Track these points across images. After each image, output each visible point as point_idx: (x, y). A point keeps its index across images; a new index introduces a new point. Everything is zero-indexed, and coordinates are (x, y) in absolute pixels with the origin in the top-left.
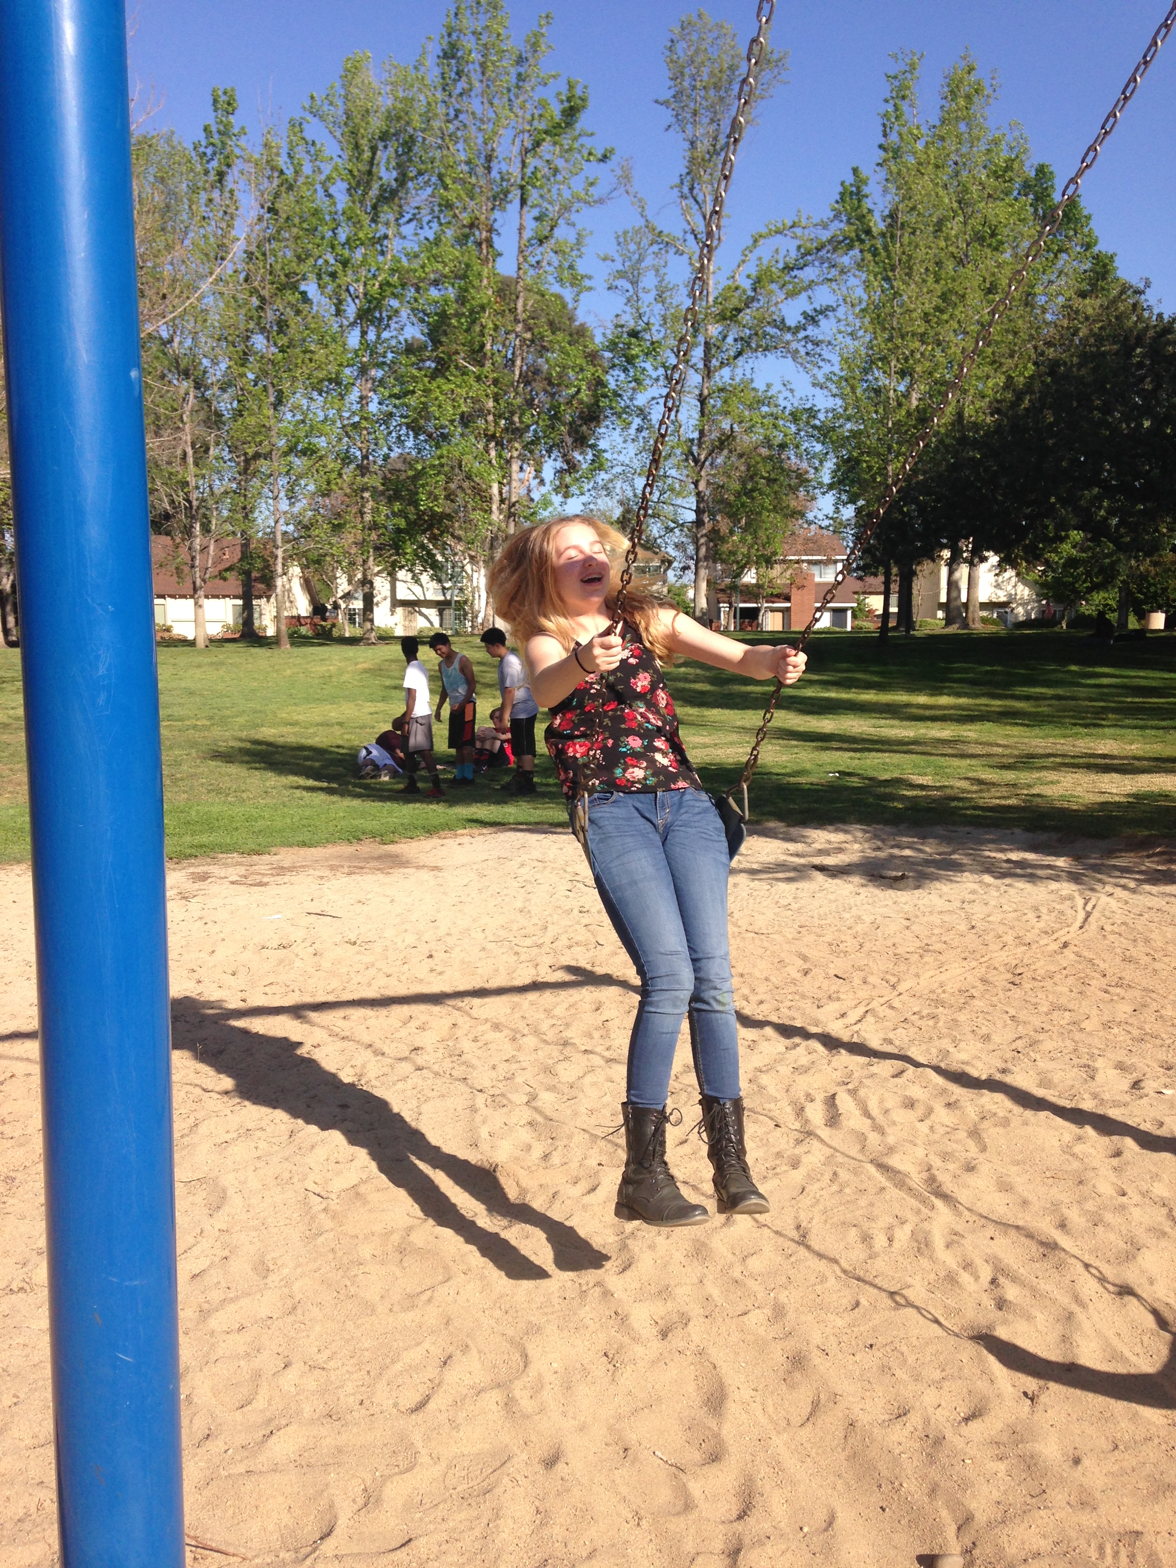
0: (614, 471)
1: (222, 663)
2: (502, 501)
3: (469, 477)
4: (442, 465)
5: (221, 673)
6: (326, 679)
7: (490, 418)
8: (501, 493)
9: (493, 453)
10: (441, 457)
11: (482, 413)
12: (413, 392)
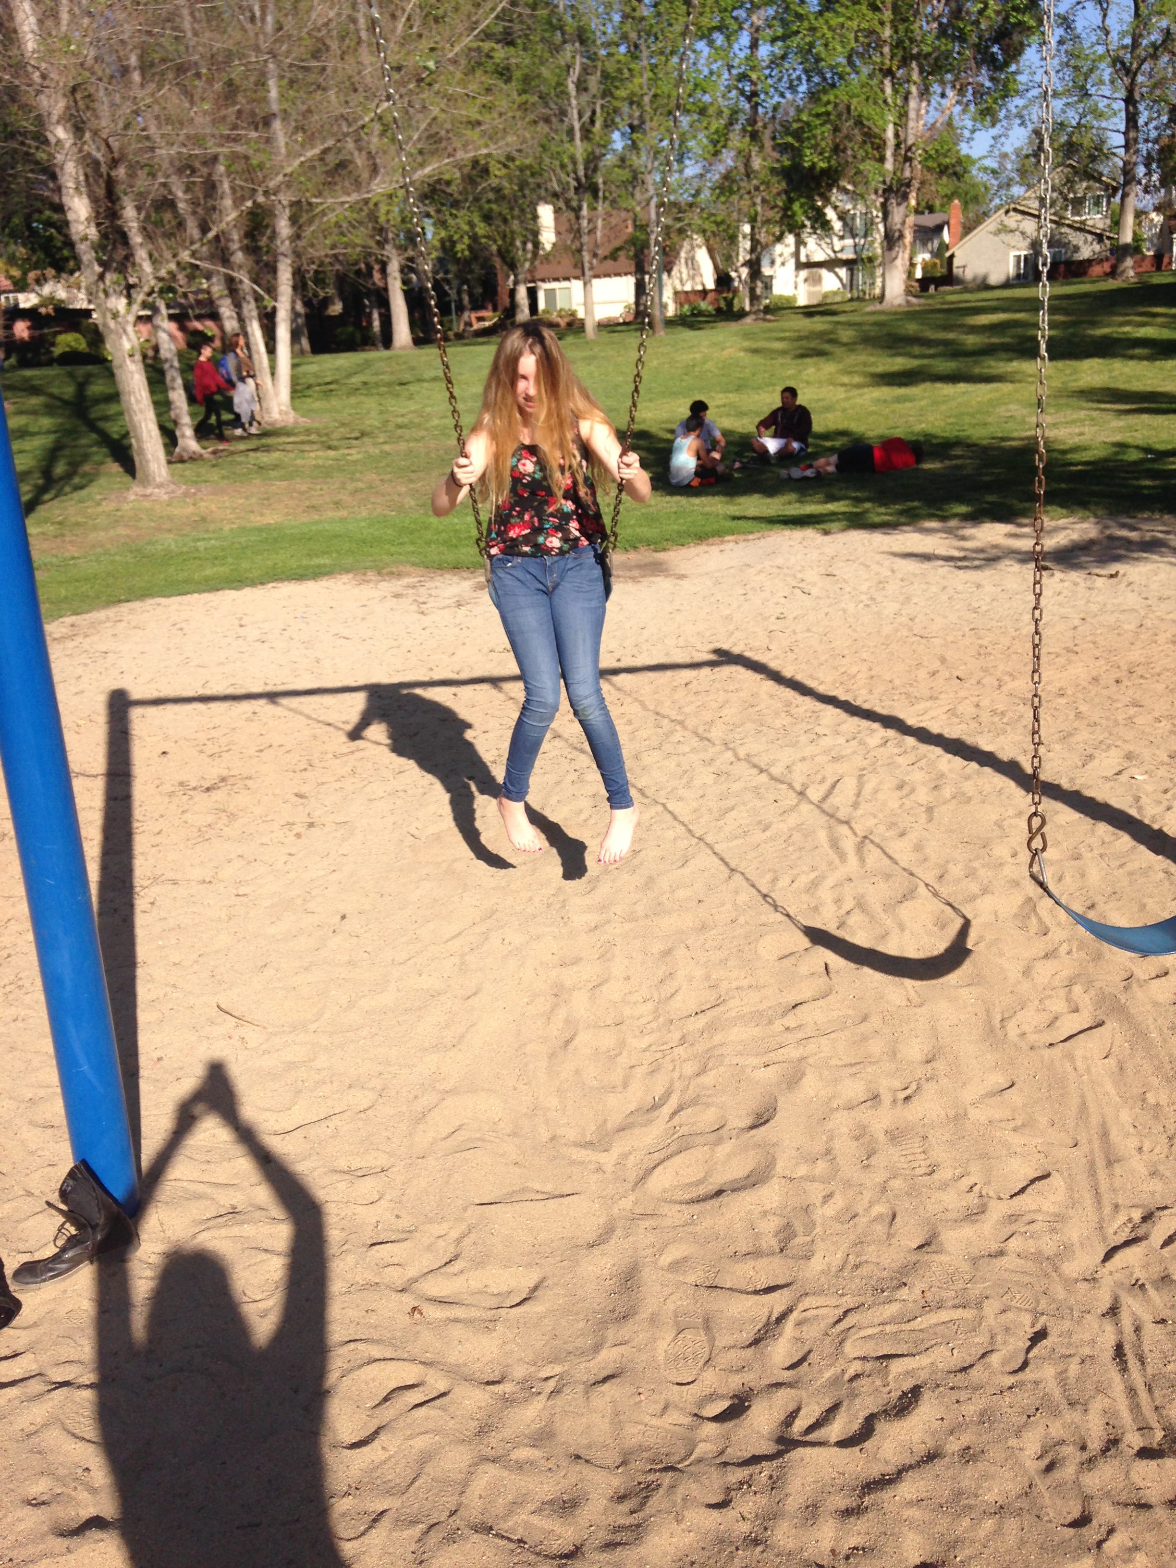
0: (1029, 95)
1: (594, 358)
2: (898, 146)
3: (859, 123)
4: (828, 114)
5: (592, 368)
6: (689, 368)
7: (886, 50)
8: (897, 135)
9: (888, 90)
10: (828, 102)
11: (880, 44)
12: (798, 32)
